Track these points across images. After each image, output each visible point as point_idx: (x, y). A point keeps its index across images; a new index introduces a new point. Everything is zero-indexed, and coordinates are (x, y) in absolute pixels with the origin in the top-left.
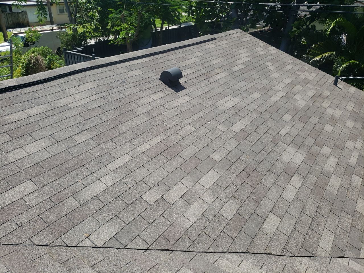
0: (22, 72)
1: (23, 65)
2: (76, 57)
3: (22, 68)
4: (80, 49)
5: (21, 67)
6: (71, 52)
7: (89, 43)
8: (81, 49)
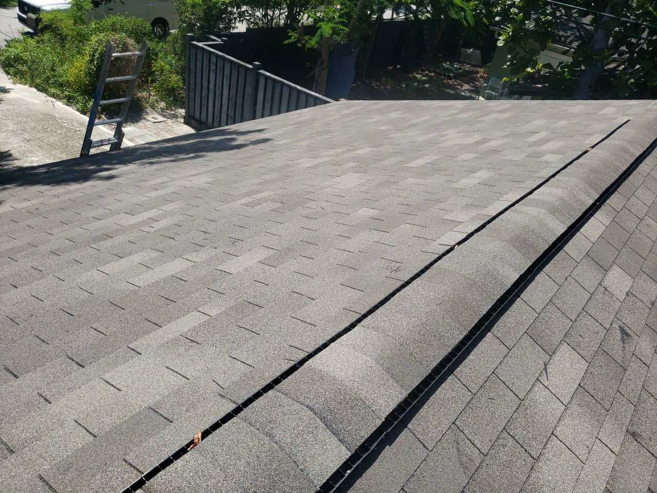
0: (90, 69)
1: (94, 56)
2: (214, 60)
3: (92, 61)
4: (219, 41)
5: (87, 58)
6: (200, 44)
7: (234, 28)
8: (222, 40)
